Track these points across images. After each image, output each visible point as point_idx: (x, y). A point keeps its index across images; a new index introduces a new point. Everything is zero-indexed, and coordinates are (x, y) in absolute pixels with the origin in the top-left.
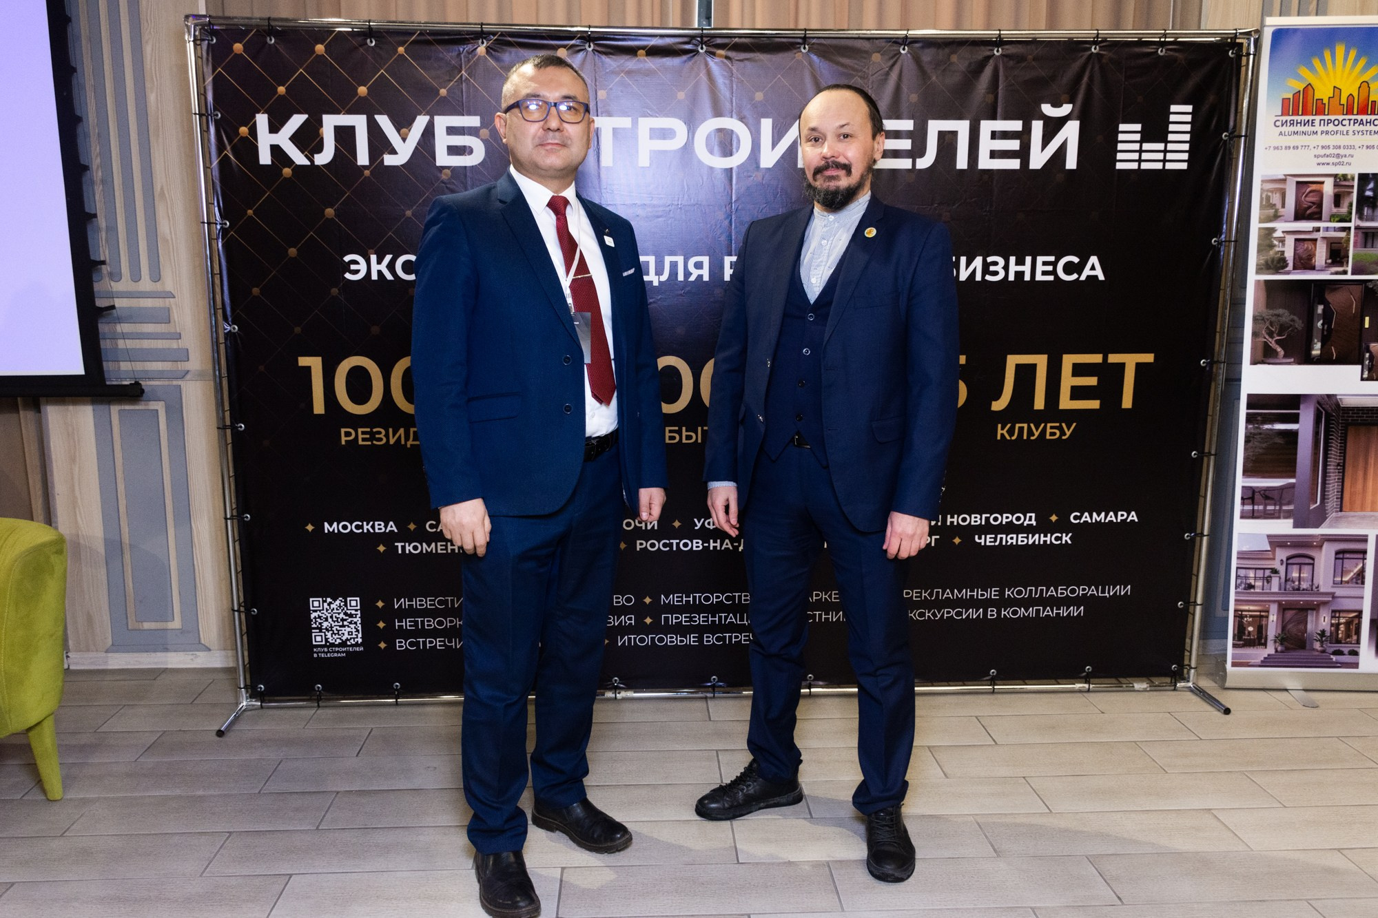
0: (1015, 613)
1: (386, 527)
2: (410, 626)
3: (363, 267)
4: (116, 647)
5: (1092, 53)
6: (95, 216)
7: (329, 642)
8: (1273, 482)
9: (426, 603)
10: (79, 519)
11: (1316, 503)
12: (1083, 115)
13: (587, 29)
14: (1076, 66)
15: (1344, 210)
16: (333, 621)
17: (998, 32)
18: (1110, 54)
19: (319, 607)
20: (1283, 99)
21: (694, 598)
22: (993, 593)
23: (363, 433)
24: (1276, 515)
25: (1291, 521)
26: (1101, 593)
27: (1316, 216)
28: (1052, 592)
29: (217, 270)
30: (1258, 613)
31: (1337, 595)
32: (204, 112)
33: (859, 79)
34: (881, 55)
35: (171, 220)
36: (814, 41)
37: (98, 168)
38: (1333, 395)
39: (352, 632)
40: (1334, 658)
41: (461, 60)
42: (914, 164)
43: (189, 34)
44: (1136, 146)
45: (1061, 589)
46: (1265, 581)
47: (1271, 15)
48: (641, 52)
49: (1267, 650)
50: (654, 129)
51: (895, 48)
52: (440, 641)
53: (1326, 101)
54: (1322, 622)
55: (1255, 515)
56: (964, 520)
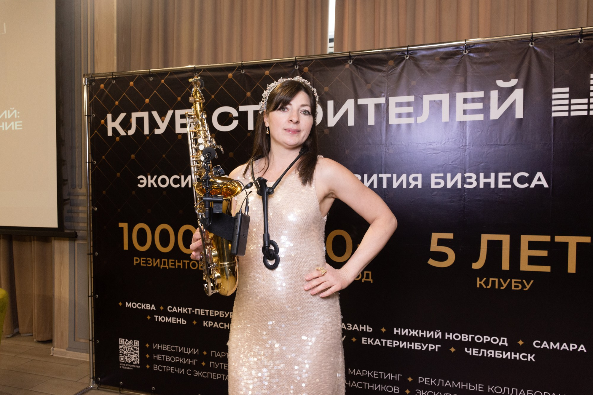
1: (151, 307)
2: (160, 358)
3: (145, 181)
4: (70, 349)
5: (530, 47)
7: (126, 361)
9: (166, 347)
12: (525, 85)
13: (241, 63)
16: (128, 351)
17: (464, 42)
19: (123, 343)
22: (479, 388)
23: (143, 260)
28: (523, 393)
32: (89, 115)
34: (394, 61)
36: (355, 57)
39: (135, 358)
42: (416, 120)
43: (85, 82)
44: (567, 102)
45: (529, 392)
48: (267, 72)
51: (403, 56)
52: (172, 369)
56: (457, 337)
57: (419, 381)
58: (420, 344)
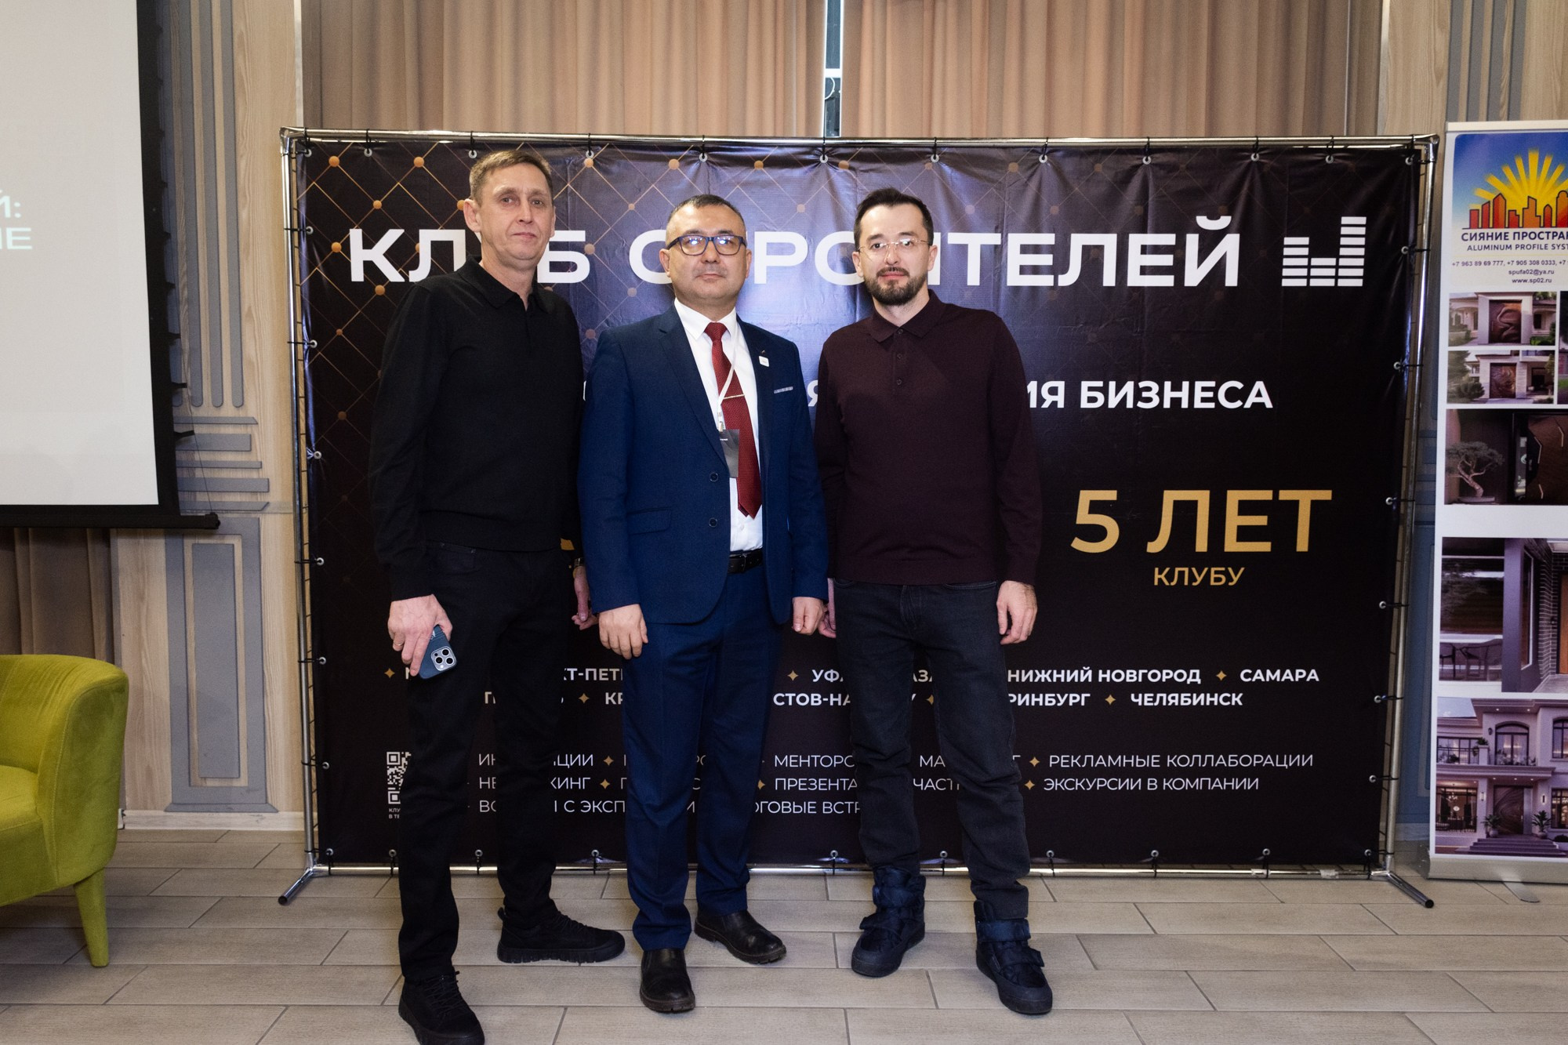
0: (1179, 784)
4: (177, 806)
5: (1252, 161)
6: (178, 336)
8: (1478, 638)
10: (144, 661)
11: (1528, 663)
12: (1242, 228)
13: (701, 139)
14: (1233, 176)
15: (1545, 331)
17: (1147, 140)
18: (1272, 163)
19: (397, 761)
20: (1471, 211)
21: (812, 760)
22: (1153, 761)
24: (1482, 676)
25: (1499, 683)
26: (1279, 764)
27: (1514, 339)
28: (1221, 760)
29: (302, 393)
30: (1465, 791)
31: (1557, 770)
32: (296, 226)
33: (994, 190)
34: (1019, 165)
35: (257, 340)
36: (945, 150)
37: (184, 285)
38: (1542, 539)
40: (1557, 845)
41: (567, 170)
42: (1056, 280)
43: (285, 148)
44: (1305, 262)
45: (1232, 758)
46: (1472, 753)
47: (1455, 120)
48: (759, 163)
49: (1477, 833)
50: (771, 243)
51: (1035, 157)
53: (1519, 212)
54: (1541, 802)
55: (1457, 675)
56: (1118, 676)
57: (1051, 763)
58: (1053, 695)
